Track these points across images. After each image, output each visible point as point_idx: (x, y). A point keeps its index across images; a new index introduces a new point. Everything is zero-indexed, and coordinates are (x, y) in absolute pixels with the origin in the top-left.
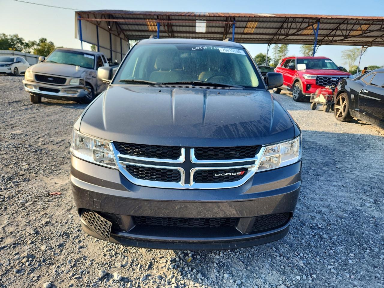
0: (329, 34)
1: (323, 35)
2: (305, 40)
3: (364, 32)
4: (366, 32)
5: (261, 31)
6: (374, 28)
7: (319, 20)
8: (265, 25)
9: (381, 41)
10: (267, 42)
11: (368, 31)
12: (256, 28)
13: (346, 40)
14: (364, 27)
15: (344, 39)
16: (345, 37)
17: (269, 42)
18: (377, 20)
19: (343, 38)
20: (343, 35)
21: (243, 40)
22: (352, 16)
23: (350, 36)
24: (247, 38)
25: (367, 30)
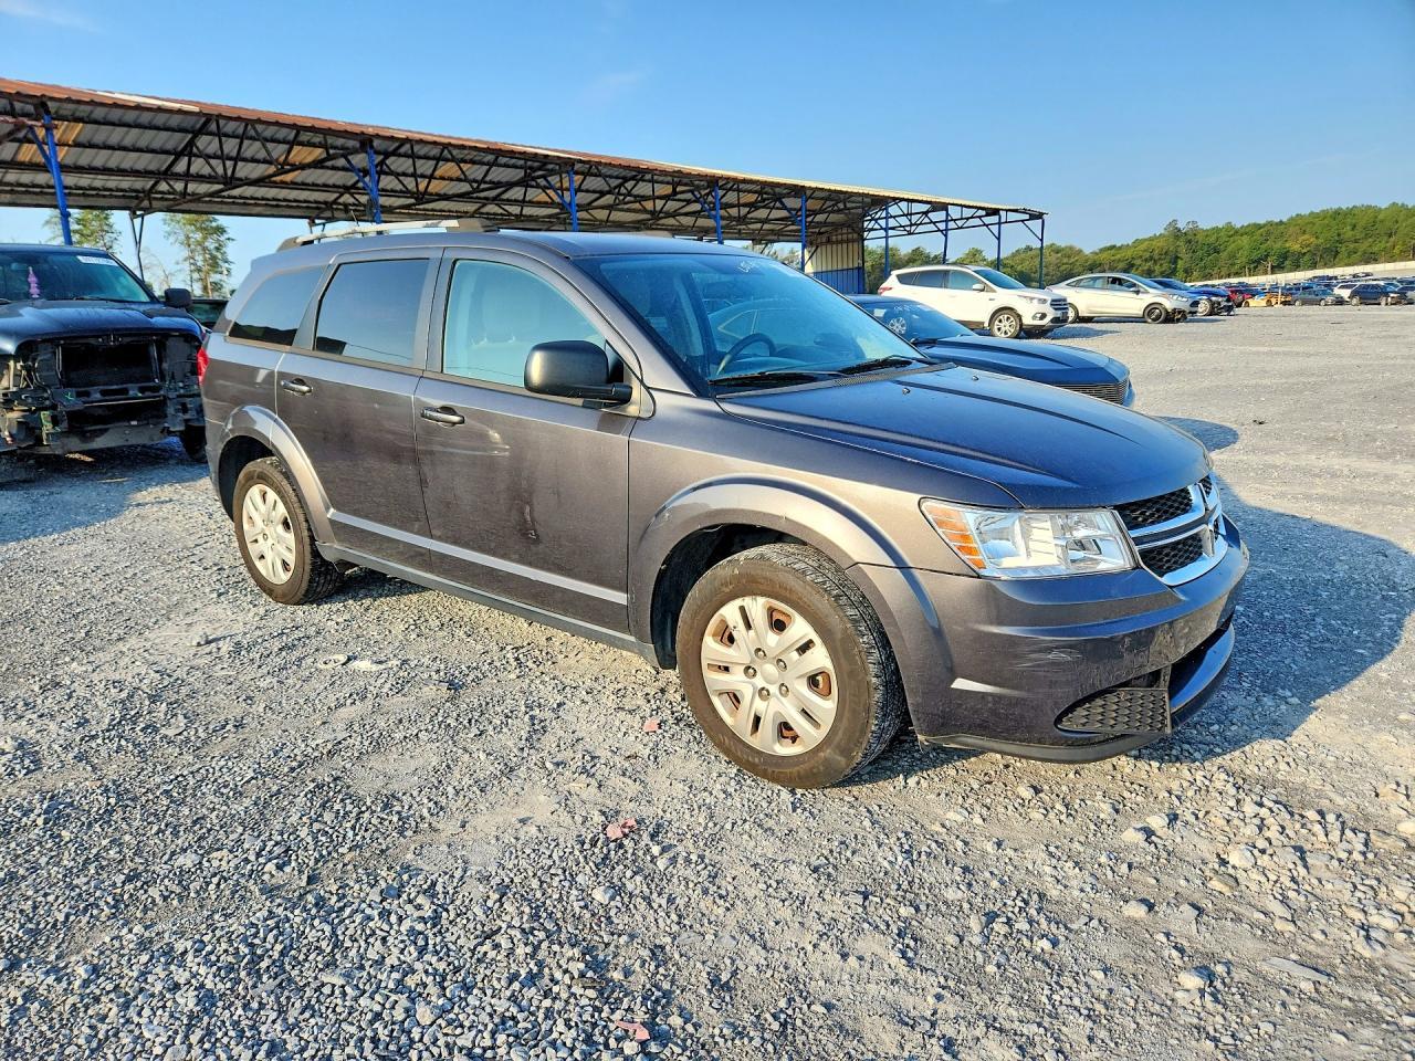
0: (354, 186)
1: (334, 186)
2: (274, 199)
3: (475, 185)
4: (483, 186)
5: (100, 158)
6: (505, 173)
7: (371, 141)
8: (116, 135)
9: (501, 214)
10: (123, 202)
11: (486, 183)
12: (77, 144)
13: (421, 207)
14: (476, 172)
15: (414, 205)
16: (416, 199)
17: (134, 203)
18: (512, 154)
19: (413, 201)
20: (406, 193)
21: (12, 192)
22: (450, 138)
23: (431, 194)
24: (34, 186)
25: (483, 181)
